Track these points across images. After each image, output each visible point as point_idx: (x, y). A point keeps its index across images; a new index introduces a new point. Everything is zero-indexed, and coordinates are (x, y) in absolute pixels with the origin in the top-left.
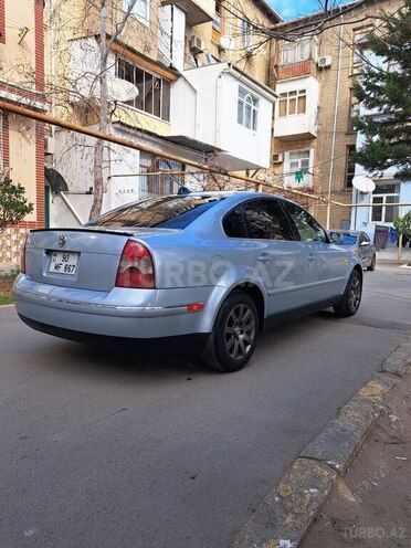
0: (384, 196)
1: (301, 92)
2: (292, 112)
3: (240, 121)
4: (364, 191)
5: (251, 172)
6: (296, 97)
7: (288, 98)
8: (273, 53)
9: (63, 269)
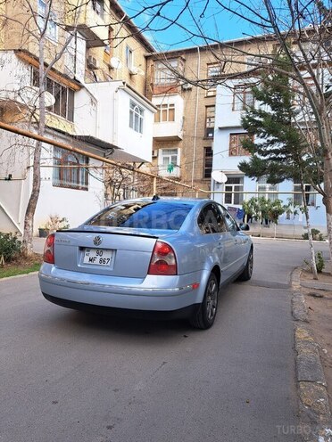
0: (233, 185)
1: (171, 105)
2: (165, 120)
3: (131, 126)
4: (220, 181)
5: (138, 165)
6: (168, 109)
7: (162, 109)
8: (149, 74)
9: (97, 261)
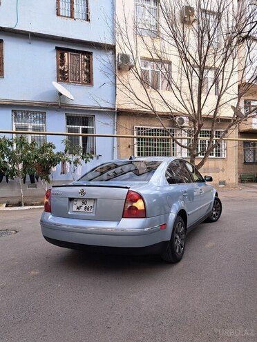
9: (83, 209)
